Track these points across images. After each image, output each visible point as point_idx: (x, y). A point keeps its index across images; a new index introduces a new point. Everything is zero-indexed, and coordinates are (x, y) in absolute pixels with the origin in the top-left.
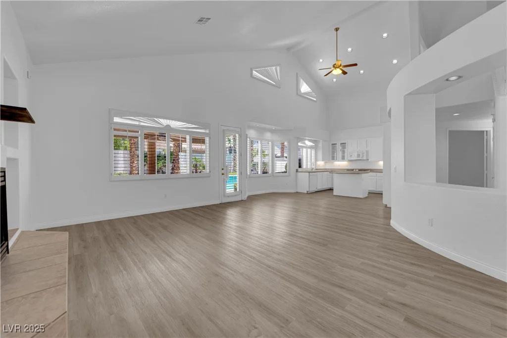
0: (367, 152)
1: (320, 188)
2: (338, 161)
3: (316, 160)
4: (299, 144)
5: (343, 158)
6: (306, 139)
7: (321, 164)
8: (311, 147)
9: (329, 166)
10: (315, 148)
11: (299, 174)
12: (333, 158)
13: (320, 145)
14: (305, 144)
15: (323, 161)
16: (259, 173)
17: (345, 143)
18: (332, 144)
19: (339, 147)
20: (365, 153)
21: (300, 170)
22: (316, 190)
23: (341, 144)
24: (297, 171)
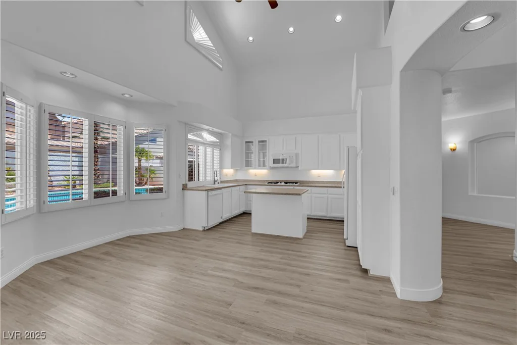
0: (297, 155)
1: (227, 215)
2: (255, 168)
3: (222, 167)
4: (190, 136)
5: (262, 165)
6: (203, 130)
7: (229, 172)
8: (212, 145)
9: (241, 176)
10: (220, 146)
11: (187, 193)
12: (248, 164)
13: (228, 142)
14: (202, 137)
15: (231, 168)
16: (85, 197)
17: (265, 141)
18: (247, 142)
19: (255, 148)
20: (294, 158)
21: (191, 185)
22: (221, 220)
23: (259, 142)
24: (185, 187)
